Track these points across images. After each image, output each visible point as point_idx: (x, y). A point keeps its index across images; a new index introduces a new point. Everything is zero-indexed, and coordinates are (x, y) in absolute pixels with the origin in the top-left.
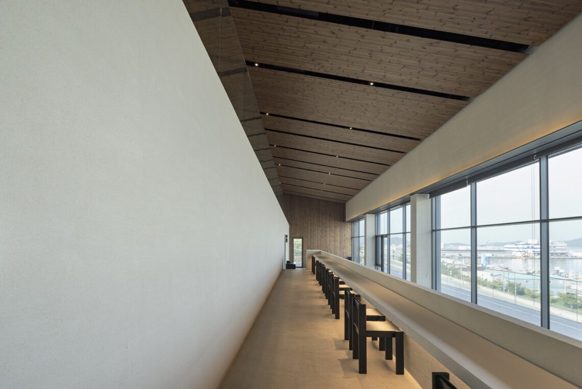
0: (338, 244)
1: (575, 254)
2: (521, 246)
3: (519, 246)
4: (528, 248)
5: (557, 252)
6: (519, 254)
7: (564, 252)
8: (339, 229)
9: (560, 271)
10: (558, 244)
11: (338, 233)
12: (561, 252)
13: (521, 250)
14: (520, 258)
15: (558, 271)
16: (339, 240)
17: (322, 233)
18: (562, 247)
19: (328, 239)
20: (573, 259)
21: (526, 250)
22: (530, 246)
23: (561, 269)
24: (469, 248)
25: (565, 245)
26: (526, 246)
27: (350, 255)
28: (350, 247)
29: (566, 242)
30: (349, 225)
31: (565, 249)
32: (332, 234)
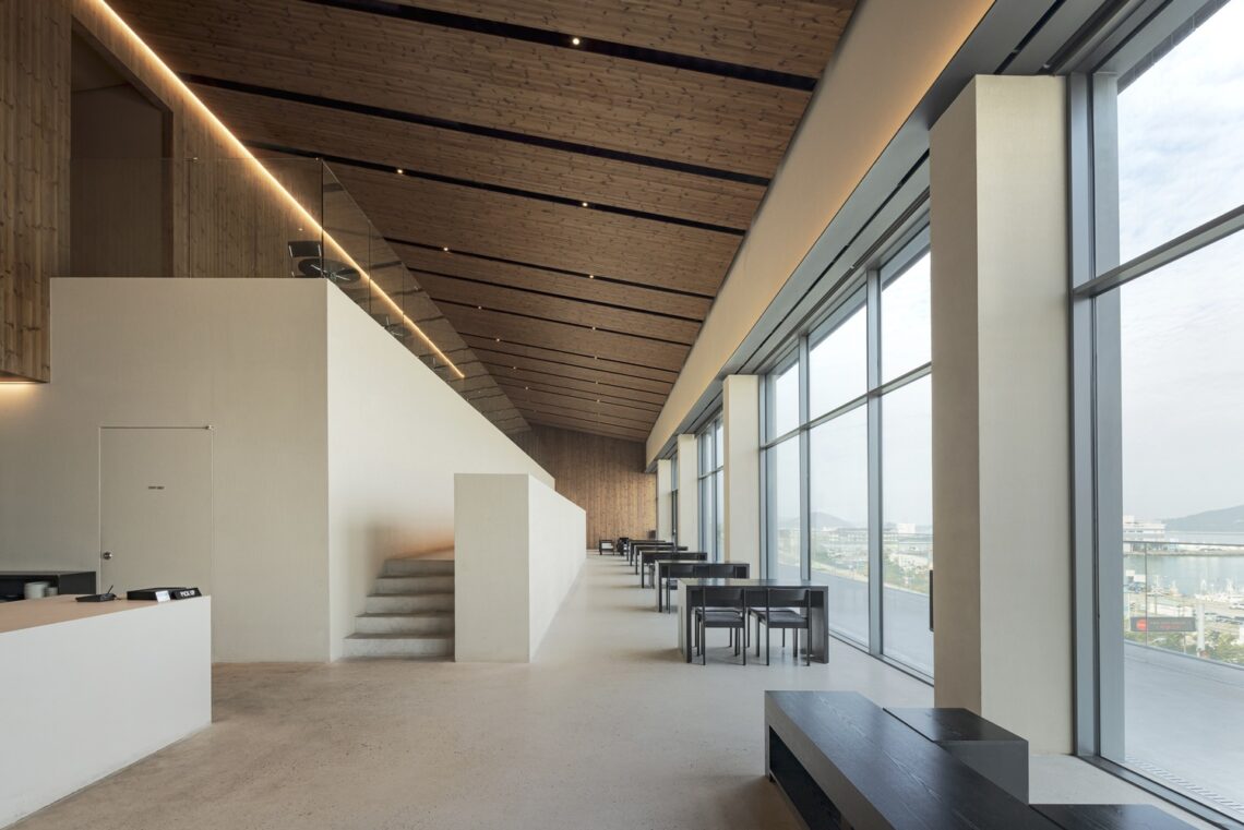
0: (635, 509)
5: (1145, 540)
8: (634, 485)
9: (1135, 580)
10: (1148, 525)
11: (635, 492)
16: (635, 503)
17: (608, 492)
18: (1155, 530)
19: (618, 501)
20: (1178, 555)
23: (1137, 573)
25: (1162, 526)
27: (653, 528)
28: (654, 514)
29: (1163, 522)
30: (651, 479)
31: (1162, 536)
32: (625, 493)
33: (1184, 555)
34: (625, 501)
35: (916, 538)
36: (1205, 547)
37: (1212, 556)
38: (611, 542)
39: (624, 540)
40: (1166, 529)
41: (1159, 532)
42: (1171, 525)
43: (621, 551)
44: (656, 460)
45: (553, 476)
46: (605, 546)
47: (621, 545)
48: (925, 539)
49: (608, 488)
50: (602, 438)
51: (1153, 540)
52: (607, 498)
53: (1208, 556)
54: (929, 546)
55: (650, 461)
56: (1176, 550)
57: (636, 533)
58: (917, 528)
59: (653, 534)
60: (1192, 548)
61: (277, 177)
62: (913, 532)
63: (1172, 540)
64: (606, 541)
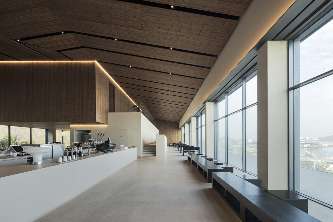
0: (177, 137)
5: (313, 143)
8: (177, 132)
10: (314, 139)
11: (177, 133)
18: (316, 140)
19: (173, 135)
27: (181, 141)
28: (181, 138)
29: (318, 138)
30: (180, 130)
31: (318, 142)
32: (175, 134)
33: (324, 147)
34: (174, 135)
35: (253, 143)
36: (330, 145)
37: (331, 147)
38: (172, 144)
39: (175, 144)
40: (319, 140)
41: (317, 141)
42: (321, 139)
43: (174, 146)
44: (181, 127)
45: (159, 129)
46: (170, 145)
47: (174, 145)
48: (255, 143)
49: (171, 132)
50: (170, 122)
51: (316, 143)
52: (171, 135)
53: (330, 147)
54: (256, 146)
55: (180, 127)
56: (322, 146)
57: (177, 142)
58: (253, 141)
59: (181, 142)
60: (326, 145)
61: (132, 99)
62: (252, 141)
63: (321, 143)
64: (170, 144)
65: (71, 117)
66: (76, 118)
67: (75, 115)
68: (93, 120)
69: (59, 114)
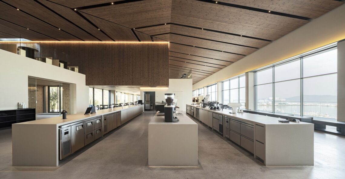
1: (289, 104)
2: (266, 100)
3: (265, 100)
4: (269, 101)
6: (265, 104)
7: (285, 102)
12: (283, 102)
13: (266, 102)
14: (265, 105)
15: (278, 110)
18: (284, 100)
21: (268, 102)
22: (270, 100)
24: (245, 101)
26: (268, 100)
65: (150, 82)
66: (154, 83)
67: (153, 81)
68: (166, 84)
69: (142, 80)
